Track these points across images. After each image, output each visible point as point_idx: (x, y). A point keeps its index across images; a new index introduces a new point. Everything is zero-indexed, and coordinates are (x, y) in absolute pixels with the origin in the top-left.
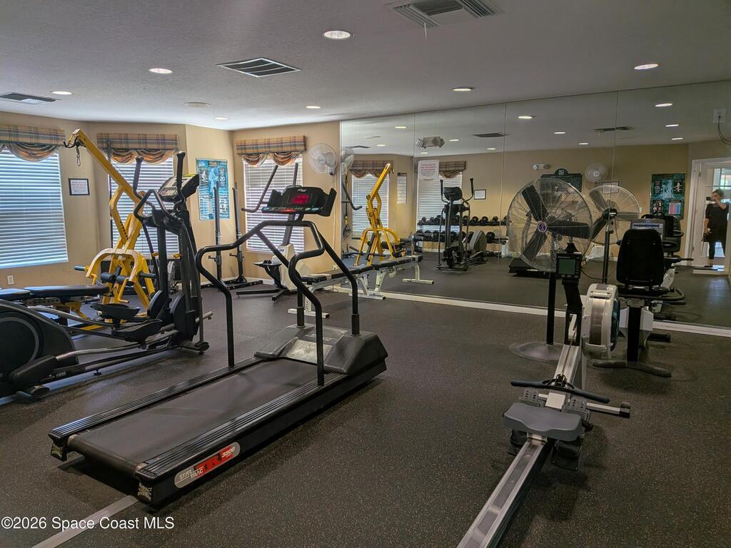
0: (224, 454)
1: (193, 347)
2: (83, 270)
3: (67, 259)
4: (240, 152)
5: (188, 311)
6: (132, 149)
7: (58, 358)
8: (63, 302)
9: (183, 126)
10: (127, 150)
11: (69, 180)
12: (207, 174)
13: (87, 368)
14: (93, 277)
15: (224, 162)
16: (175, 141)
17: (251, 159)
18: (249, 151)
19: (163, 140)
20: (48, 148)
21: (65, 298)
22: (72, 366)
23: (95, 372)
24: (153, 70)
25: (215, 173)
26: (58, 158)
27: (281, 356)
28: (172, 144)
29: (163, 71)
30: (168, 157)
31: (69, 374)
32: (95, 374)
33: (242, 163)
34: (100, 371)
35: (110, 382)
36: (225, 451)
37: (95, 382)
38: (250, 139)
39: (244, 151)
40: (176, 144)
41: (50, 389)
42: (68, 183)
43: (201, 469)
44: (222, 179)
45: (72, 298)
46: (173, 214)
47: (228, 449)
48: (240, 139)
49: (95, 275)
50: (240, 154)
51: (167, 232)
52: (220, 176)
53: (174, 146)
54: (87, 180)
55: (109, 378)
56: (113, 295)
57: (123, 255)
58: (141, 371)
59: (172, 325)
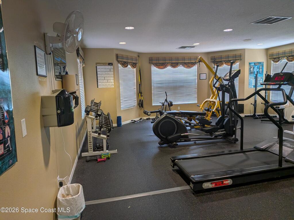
0: (225, 182)
1: (232, 139)
2: (199, 106)
3: (197, 102)
4: (270, 57)
5: (231, 125)
6: (223, 61)
7: (182, 135)
8: (190, 117)
9: (244, 50)
10: (221, 62)
11: (200, 74)
12: (253, 69)
13: (192, 140)
14: (202, 109)
15: (263, 63)
16: (240, 56)
17: (275, 60)
18: (274, 57)
19: (235, 56)
20: (194, 64)
21: (191, 116)
22: (186, 138)
23: (194, 142)
24: (225, 30)
25: (258, 68)
26: (197, 67)
27: (266, 150)
28: (239, 57)
29: (229, 30)
30: (237, 62)
31: (185, 141)
32: (194, 143)
33: (271, 62)
34: (196, 142)
35: (198, 146)
36: (225, 181)
37: (194, 145)
38: (275, 51)
39: (272, 57)
40: (241, 57)
41: (178, 145)
42: (199, 75)
43: (214, 184)
44: (261, 70)
45: (193, 116)
46: (227, 86)
47: (227, 181)
48: (270, 52)
49: (203, 108)
50: (270, 59)
51: (226, 93)
52: (259, 69)
53: (240, 58)
54: (206, 74)
55: (198, 145)
56: (207, 116)
57: (212, 101)
58: (210, 145)
59: (224, 129)
